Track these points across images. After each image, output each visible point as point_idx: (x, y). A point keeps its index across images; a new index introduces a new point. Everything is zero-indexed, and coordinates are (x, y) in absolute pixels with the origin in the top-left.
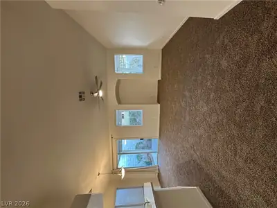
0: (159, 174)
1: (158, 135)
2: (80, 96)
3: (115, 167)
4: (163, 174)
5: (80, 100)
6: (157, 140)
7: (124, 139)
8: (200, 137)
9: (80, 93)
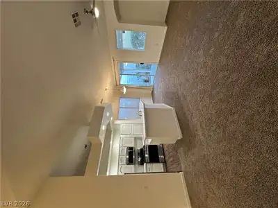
0: (153, 92)
1: (158, 61)
2: (75, 21)
3: (118, 83)
4: (155, 92)
5: (76, 26)
6: (157, 66)
7: (125, 62)
8: (188, 80)
9: (74, 16)
